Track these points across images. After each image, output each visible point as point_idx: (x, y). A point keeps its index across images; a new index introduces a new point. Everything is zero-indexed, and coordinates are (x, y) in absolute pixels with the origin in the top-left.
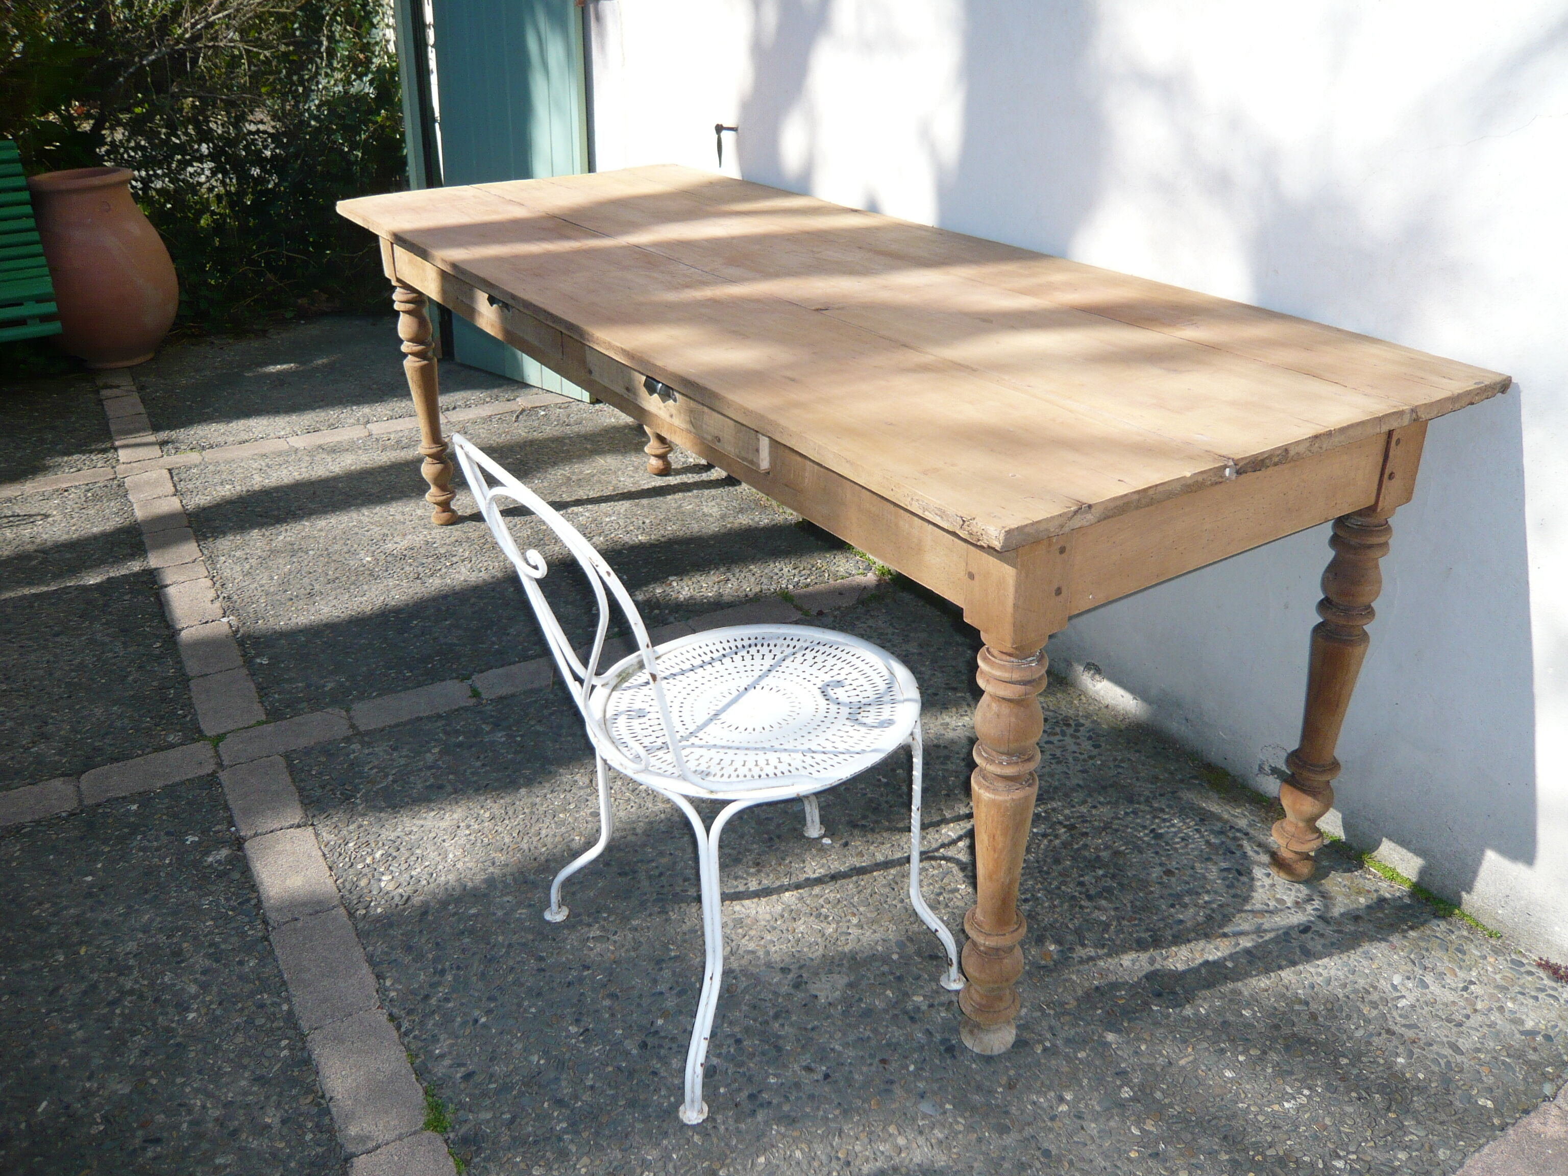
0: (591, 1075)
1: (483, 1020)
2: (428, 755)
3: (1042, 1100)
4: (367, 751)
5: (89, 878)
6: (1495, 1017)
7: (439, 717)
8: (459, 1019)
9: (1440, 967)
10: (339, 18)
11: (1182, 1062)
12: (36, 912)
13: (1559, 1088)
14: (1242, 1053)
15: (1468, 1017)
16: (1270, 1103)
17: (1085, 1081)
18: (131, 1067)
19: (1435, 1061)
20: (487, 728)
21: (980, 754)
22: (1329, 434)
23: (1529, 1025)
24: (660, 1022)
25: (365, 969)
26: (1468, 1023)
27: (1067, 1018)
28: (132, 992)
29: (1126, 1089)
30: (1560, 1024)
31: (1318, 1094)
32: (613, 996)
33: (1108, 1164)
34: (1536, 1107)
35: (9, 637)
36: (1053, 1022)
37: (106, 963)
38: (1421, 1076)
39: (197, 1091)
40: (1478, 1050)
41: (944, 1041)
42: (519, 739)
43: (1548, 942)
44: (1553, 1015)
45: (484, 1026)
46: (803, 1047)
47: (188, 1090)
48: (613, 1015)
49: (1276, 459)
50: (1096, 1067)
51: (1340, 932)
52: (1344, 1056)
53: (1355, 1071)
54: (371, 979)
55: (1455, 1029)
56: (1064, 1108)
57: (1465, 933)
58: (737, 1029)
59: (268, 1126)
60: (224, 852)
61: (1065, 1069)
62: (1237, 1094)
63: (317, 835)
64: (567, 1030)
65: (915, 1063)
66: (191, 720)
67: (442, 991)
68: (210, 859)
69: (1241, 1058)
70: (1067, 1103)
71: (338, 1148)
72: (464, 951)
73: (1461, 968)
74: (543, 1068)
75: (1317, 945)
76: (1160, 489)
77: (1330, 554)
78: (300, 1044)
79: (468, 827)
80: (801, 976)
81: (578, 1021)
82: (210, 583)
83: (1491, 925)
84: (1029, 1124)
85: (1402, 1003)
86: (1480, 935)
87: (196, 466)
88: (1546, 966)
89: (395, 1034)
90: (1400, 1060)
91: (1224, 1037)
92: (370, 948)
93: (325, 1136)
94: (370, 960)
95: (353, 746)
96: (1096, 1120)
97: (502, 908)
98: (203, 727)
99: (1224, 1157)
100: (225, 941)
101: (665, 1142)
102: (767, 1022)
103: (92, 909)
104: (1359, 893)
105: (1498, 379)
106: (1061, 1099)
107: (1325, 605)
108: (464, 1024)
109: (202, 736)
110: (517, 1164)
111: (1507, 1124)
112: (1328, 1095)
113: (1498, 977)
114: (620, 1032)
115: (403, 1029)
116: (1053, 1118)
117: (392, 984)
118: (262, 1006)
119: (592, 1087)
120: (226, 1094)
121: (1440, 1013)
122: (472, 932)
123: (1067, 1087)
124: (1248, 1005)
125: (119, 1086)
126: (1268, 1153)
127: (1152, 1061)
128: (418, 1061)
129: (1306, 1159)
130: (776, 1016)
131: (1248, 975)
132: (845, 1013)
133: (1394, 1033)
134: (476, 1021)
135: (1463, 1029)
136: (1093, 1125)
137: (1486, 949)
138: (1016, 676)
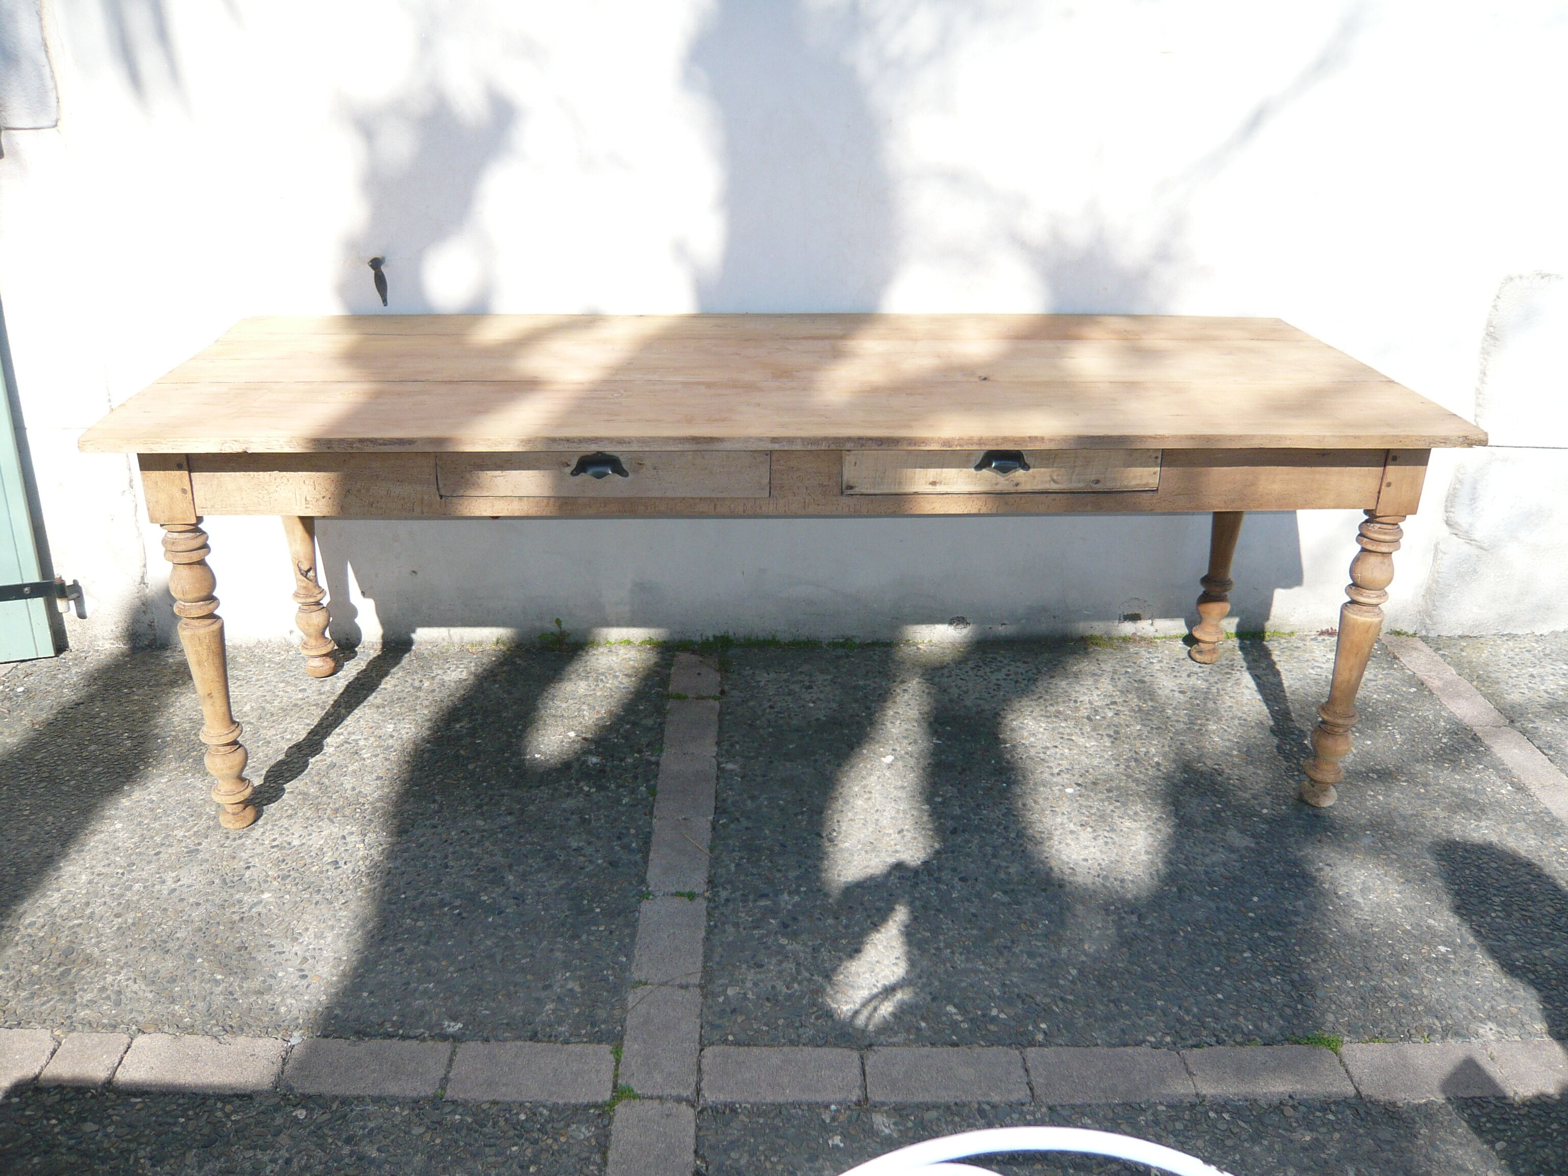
1: (1220, 996)
4: (749, 985)
8: (1215, 1008)
24: (1251, 915)
25: (1127, 1050)
29: (1370, 774)
31: (1393, 726)
38: (1388, 696)
43: (1320, 620)
45: (1226, 997)
51: (1265, 669)
54: (1142, 1049)
57: (1283, 640)
58: (1271, 886)
62: (1385, 746)
65: (1324, 831)
73: (1311, 653)
75: (1272, 679)
83: (1287, 630)
86: (1288, 638)
88: (1322, 633)
95: (730, 993)
104: (1234, 651)
108: (1221, 1007)
115: (1215, 1044)
128: (1258, 1041)
129: (1438, 747)
137: (1299, 641)
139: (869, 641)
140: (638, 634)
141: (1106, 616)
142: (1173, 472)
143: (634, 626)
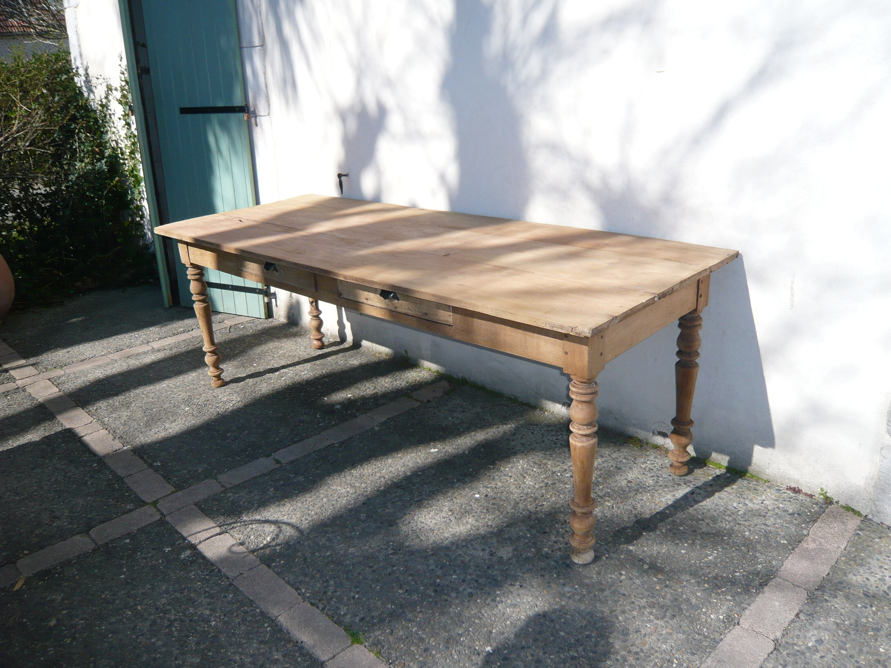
0: (418, 607)
1: (357, 596)
2: (269, 492)
3: (613, 576)
4: (237, 496)
5: (123, 576)
6: (777, 511)
7: (265, 475)
8: (345, 598)
9: (750, 497)
10: (82, 130)
11: (663, 551)
12: (103, 596)
13: (809, 531)
14: (685, 543)
15: (767, 513)
16: (703, 559)
17: (628, 566)
18: (195, 650)
19: (760, 531)
20: (292, 476)
21: (574, 428)
22: (685, 280)
23: (791, 511)
24: (438, 580)
25: (289, 587)
26: (767, 515)
27: (611, 544)
28: (176, 620)
29: (645, 565)
30: (802, 509)
31: (720, 552)
32: (411, 575)
33: (649, 593)
34: (803, 539)
35: (6, 474)
36: (605, 547)
37: (155, 610)
38: (757, 537)
39: (234, 653)
40: (775, 524)
41: (564, 563)
42: (311, 478)
43: (789, 478)
44: (798, 506)
45: (358, 598)
46: (506, 577)
47: (229, 653)
48: (416, 582)
49: (670, 292)
50: (630, 560)
51: (706, 491)
52: (725, 536)
53: (731, 541)
54: (293, 591)
55: (763, 518)
56: (623, 577)
57: (755, 483)
58: (474, 577)
59: (277, 659)
60: (188, 552)
61: (618, 563)
62: (689, 558)
63: (232, 536)
64: (398, 592)
65: (556, 573)
66: (134, 497)
67: (331, 589)
68: (183, 556)
69: (686, 545)
70: (624, 575)
71: (316, 661)
72: (332, 570)
73: (758, 496)
74: (395, 609)
75: (699, 498)
76: (637, 308)
77: (679, 331)
78: (274, 624)
79: (307, 519)
80: (491, 551)
81: (401, 588)
82: (107, 432)
83: (765, 477)
84: (612, 586)
85: (740, 513)
86: (761, 483)
87: (63, 376)
88: (790, 489)
89: (319, 611)
90: (747, 533)
91: (676, 539)
92: (286, 578)
93: (307, 657)
94: (288, 583)
95: (228, 495)
96: (638, 579)
97: (342, 550)
98: (143, 499)
99: (693, 581)
100: (211, 589)
101: (464, 625)
102: (486, 571)
103: (133, 589)
104: (709, 476)
105: (735, 252)
106: (621, 574)
107: (679, 353)
108: (348, 600)
109: (144, 503)
110: (402, 648)
111: (794, 548)
112: (724, 551)
113: (773, 496)
114: (422, 588)
115: (320, 608)
116: (621, 582)
117: (305, 591)
118: (247, 612)
119: (421, 612)
120: (249, 651)
121: (756, 514)
122: (333, 562)
123: (622, 569)
124: (681, 526)
125: (194, 659)
126: (709, 576)
127: (651, 553)
128: (335, 619)
129: (724, 575)
130: (488, 568)
131: (676, 514)
132: (518, 561)
133: (741, 524)
134: (354, 597)
135: (766, 517)
136: (638, 581)
137: (765, 488)
138: (589, 391)
139: (525, 402)
140: (434, 367)
141: (647, 430)
142: (458, 317)
143: (432, 362)
